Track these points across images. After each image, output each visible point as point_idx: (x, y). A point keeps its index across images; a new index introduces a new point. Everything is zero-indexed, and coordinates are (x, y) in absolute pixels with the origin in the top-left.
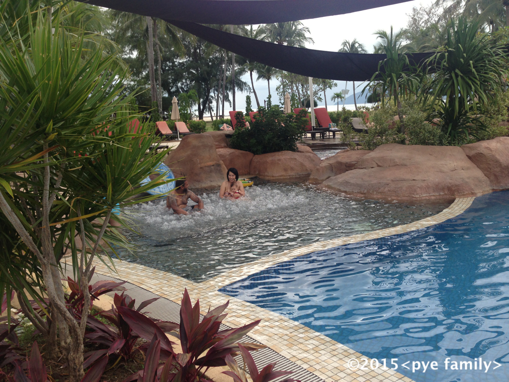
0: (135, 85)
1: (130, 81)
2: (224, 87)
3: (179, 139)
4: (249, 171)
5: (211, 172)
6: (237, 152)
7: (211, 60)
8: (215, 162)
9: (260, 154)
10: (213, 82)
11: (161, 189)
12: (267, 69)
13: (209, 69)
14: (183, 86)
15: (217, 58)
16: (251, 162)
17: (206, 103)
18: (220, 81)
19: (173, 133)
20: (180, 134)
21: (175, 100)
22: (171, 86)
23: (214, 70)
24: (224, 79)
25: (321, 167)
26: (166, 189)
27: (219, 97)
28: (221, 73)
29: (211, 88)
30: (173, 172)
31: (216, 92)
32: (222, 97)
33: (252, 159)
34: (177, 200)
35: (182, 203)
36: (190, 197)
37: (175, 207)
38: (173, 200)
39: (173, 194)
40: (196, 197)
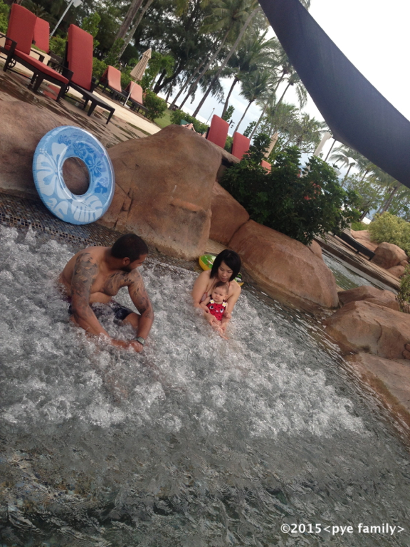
2: (200, 77)
3: (125, 105)
4: (228, 240)
5: (184, 222)
6: (231, 200)
7: (201, 39)
8: (202, 208)
9: (260, 223)
10: (191, 65)
11: (73, 208)
12: (257, 89)
13: (194, 47)
14: (156, 47)
15: (209, 41)
16: (240, 228)
17: (169, 82)
18: (199, 68)
19: (122, 92)
20: (130, 98)
21: (149, 53)
22: (143, 38)
23: (199, 52)
24: (205, 69)
25: (363, 321)
26: (83, 211)
27: (185, 84)
28: (205, 59)
29: (184, 69)
30: (117, 182)
31: (186, 77)
32: (189, 86)
33: (244, 224)
34: (94, 281)
35: (102, 290)
36: (130, 285)
37: (83, 305)
38: (84, 282)
39: (94, 261)
40: (144, 296)
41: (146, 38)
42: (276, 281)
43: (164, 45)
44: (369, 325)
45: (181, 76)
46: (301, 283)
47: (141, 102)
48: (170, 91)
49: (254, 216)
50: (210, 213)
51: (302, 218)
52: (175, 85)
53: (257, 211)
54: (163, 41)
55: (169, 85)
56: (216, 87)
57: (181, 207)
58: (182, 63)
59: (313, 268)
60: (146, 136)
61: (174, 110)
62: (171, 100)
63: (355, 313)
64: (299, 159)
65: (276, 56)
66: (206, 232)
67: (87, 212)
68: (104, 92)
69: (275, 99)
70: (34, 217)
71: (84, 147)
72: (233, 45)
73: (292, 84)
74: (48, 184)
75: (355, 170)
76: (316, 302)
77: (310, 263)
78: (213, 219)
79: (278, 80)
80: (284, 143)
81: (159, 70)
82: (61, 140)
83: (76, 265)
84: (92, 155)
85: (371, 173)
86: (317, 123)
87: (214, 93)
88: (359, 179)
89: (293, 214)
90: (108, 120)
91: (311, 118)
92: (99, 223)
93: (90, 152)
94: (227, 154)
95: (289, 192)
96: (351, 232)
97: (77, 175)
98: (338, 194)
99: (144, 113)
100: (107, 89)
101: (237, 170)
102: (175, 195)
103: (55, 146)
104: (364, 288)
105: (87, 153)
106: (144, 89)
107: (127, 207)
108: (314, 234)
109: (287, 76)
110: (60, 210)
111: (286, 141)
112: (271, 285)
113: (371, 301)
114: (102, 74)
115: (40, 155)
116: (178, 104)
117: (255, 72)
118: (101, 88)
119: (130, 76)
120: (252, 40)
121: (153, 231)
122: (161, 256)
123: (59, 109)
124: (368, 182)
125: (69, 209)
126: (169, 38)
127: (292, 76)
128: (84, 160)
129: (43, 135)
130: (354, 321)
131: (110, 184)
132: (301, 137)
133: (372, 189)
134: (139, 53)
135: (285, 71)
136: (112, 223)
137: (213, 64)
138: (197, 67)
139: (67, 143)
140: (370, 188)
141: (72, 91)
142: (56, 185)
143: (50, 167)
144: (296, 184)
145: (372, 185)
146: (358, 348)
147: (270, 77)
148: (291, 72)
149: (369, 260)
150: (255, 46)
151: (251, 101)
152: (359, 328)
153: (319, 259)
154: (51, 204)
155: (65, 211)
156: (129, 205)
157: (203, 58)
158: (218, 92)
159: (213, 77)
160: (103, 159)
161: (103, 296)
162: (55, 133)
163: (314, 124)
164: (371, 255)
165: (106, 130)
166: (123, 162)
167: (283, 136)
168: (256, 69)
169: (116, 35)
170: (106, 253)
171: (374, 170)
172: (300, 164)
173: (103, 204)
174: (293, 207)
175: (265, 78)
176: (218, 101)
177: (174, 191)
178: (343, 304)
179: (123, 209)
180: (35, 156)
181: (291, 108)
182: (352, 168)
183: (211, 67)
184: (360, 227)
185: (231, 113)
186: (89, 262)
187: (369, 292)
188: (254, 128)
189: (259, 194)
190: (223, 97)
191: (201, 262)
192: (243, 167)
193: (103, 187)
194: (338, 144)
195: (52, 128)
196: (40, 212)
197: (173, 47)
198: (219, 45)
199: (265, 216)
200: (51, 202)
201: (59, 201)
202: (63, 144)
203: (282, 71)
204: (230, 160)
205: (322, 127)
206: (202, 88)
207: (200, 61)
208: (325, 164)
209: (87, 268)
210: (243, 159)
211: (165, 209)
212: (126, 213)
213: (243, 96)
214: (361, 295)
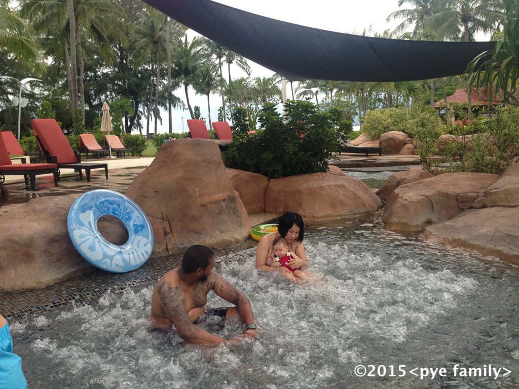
0: (49, 95)
1: (44, 91)
2: (157, 101)
3: (112, 157)
4: (263, 207)
5: (220, 213)
6: (245, 174)
7: (140, 72)
8: (228, 193)
9: (279, 178)
10: (143, 96)
11: (126, 257)
12: (207, 82)
13: (138, 81)
14: (108, 99)
15: (146, 70)
16: (266, 191)
17: (134, 119)
18: (151, 95)
19: (103, 149)
20: (113, 150)
21: (106, 107)
22: (93, 99)
23: (144, 83)
24: (157, 92)
25: (411, 202)
26: (136, 254)
27: (149, 113)
28: (152, 85)
29: (140, 102)
30: (148, 215)
31: (146, 108)
32: (152, 113)
33: (267, 186)
34: (184, 301)
35: (194, 306)
36: (213, 287)
37: (187, 327)
38: (176, 307)
39: (174, 285)
40: (230, 288)
41: (96, 97)
42: (322, 215)
43: (113, 94)
44: (418, 202)
45: (141, 109)
46: (342, 203)
47: (123, 147)
48: (139, 126)
49: (271, 175)
50: (236, 193)
51: (309, 153)
52: (140, 118)
53: (271, 170)
54: (111, 92)
55: (135, 121)
56: (173, 101)
57: (211, 203)
58: (136, 99)
59: (344, 186)
60: (144, 169)
61: (152, 138)
62: (144, 132)
63: (400, 200)
64: (276, 111)
65: (205, 49)
66: (243, 211)
67: (139, 253)
68: (88, 158)
69: (225, 81)
70: (99, 284)
71: (106, 204)
72: (167, 62)
73: (231, 63)
74: (95, 250)
75: (321, 96)
76: (364, 211)
77: (339, 183)
78: (241, 196)
79: (218, 66)
80: (254, 109)
81: (121, 114)
82: (83, 209)
83: (161, 298)
84: (115, 206)
85: (335, 91)
86: (269, 79)
87: (175, 106)
88: (329, 101)
89: (300, 154)
90: (107, 176)
91: (262, 78)
92: (153, 257)
93: (113, 204)
94: (218, 141)
95: (286, 139)
96: (351, 143)
97: (114, 229)
98: (324, 118)
99: (130, 154)
100: (89, 154)
101: (235, 148)
102: (200, 196)
103: (82, 216)
104: (393, 177)
105: (111, 206)
106: (119, 136)
107: (168, 230)
108: (326, 160)
109: (224, 59)
110: (116, 265)
111: (254, 106)
112: (320, 220)
113: (406, 183)
114: (78, 145)
115: (74, 231)
116: (152, 131)
117: (197, 71)
118: (83, 156)
119: (102, 133)
120: (179, 49)
121: (200, 236)
122: (220, 251)
123: (62, 190)
124: (337, 98)
125: (124, 260)
126: (113, 86)
127: (227, 57)
128: (111, 214)
129: (67, 214)
130: (404, 206)
131: (144, 219)
132: (264, 96)
133: (344, 102)
134: (97, 112)
135: (219, 57)
136: (163, 250)
137: (160, 85)
138: (149, 95)
139: (91, 208)
140: (342, 102)
141: (63, 171)
142: (101, 247)
143: (88, 235)
144: (287, 130)
145: (342, 99)
146: (422, 226)
147: (211, 67)
148: (225, 54)
149: (380, 155)
150: (185, 52)
151: (208, 95)
152: (412, 209)
153: (343, 177)
154: (106, 265)
155: (121, 264)
156: (168, 228)
157: (150, 85)
158: (177, 104)
159: (166, 95)
160: (126, 203)
161: (197, 310)
162: (76, 206)
163: (267, 82)
164: (379, 151)
165: (109, 184)
166: (143, 196)
167: (249, 105)
168: (196, 68)
169: (70, 109)
170: (179, 272)
171: (335, 87)
172: (280, 114)
173: (148, 238)
174: (297, 149)
175: (208, 71)
176: (182, 109)
177: (197, 193)
178: (385, 200)
179: (166, 234)
180: (71, 235)
181: (242, 80)
182: (318, 96)
183: (160, 88)
184: (356, 135)
185: (199, 112)
186: (170, 288)
187: (399, 177)
188: (223, 112)
189: (264, 155)
190: (184, 104)
191: (254, 236)
192: (238, 143)
193: (139, 226)
194: (296, 84)
195: (71, 205)
196: (101, 277)
197: (121, 91)
198: (156, 69)
199: (280, 170)
200: (106, 263)
201: (111, 258)
202: (88, 211)
203: (217, 58)
204: (224, 145)
205: (275, 80)
206: (163, 108)
207: (149, 89)
208: (299, 102)
209: (171, 294)
210: (234, 137)
211: (199, 212)
212: (170, 235)
213: (199, 95)
214: (394, 183)
